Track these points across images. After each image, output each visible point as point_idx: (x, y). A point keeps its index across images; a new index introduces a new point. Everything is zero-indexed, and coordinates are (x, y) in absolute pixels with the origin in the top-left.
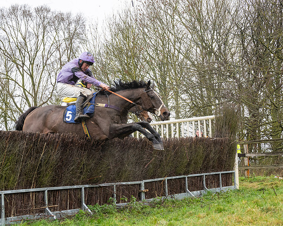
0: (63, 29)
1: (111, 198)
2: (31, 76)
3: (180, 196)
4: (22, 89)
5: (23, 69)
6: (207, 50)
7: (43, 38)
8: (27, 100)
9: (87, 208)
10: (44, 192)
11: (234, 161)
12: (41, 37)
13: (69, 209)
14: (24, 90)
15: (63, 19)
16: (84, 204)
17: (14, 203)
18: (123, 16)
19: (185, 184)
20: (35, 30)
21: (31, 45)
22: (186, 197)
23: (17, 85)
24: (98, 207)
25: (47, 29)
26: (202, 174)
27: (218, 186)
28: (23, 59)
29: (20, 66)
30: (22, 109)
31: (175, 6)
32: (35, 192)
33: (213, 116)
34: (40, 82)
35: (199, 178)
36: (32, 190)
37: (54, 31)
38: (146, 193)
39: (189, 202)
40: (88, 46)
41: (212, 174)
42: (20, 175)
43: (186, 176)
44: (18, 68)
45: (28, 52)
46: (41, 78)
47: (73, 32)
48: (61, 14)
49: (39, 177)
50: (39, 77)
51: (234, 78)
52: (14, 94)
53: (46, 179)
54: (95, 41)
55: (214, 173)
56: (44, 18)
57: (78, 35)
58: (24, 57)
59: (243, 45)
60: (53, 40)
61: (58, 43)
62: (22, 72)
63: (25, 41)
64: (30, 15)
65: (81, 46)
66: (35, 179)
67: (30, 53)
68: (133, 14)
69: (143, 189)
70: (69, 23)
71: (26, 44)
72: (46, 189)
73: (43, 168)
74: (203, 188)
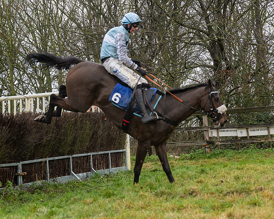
3: (62, 180)
19: (69, 165)
22: (70, 180)
26: (89, 154)
27: (108, 167)
38: (24, 177)
41: (100, 153)
43: (70, 156)
55: (103, 153)
74: (90, 170)
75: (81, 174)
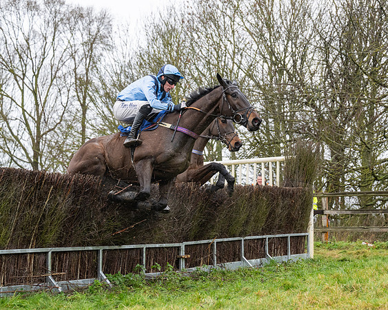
0: (81, 29)
1: (138, 265)
2: (35, 92)
3: (232, 266)
4: (21, 109)
5: (23, 82)
6: (278, 67)
7: (53, 40)
8: (27, 125)
9: (105, 277)
10: (46, 253)
11: (308, 220)
12: (50, 39)
13: (80, 278)
14: (24, 110)
15: (81, 16)
16: (101, 272)
17: (4, 268)
18: (165, 15)
19: (240, 249)
20: (43, 29)
21: (36, 49)
22: (241, 266)
23: (14, 103)
24: (120, 278)
25: (59, 28)
26: (264, 237)
27: (286, 253)
28: (24, 68)
29: (19, 78)
30: (19, 137)
31: (236, 4)
32: (35, 253)
33: (282, 158)
34: (45, 101)
35: (260, 242)
36: (30, 250)
37: (69, 31)
38: (186, 260)
39: (245, 274)
40: (115, 53)
41: (277, 236)
42: (14, 230)
43: (242, 238)
44: (16, 80)
45: (31, 59)
46: (47, 95)
47: (94, 34)
48: (80, 9)
49: (41, 233)
50: (46, 94)
51: (313, 106)
52: (9, 116)
53: (51, 237)
54: (124, 47)
55: (281, 236)
56: (56, 12)
57: (102, 37)
58: (26, 65)
59: (327, 61)
60: (66, 43)
61: (73, 48)
62: (21, 86)
63: (28, 44)
64: (36, 8)
65: (104, 53)
66: (35, 235)
67: (34, 60)
68: (179, 13)
69: (182, 254)
70: (91, 22)
71: (29, 48)
72: (50, 250)
73: (48, 221)
74: (264, 256)
75: (253, 260)
